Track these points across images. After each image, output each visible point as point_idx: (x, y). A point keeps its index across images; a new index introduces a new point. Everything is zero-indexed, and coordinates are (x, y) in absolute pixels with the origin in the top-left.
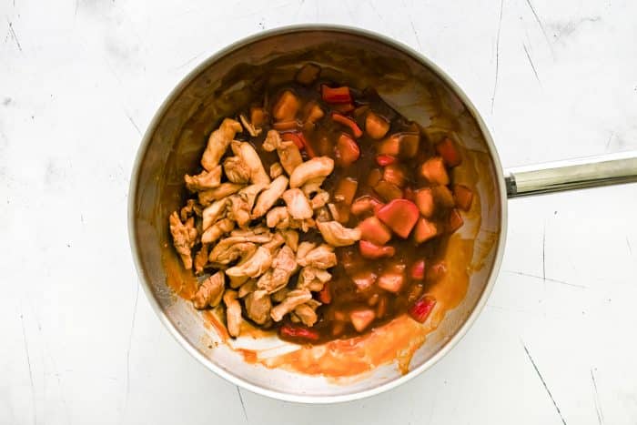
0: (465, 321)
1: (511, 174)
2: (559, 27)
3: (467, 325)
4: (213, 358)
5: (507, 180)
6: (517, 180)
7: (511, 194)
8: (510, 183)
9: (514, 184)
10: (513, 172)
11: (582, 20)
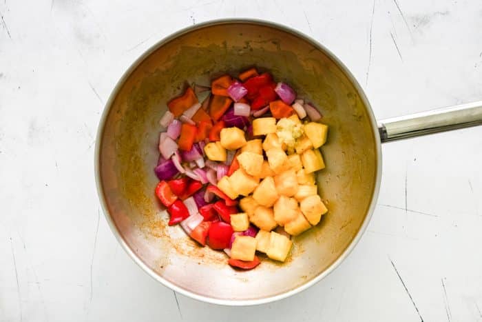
0: (354, 237)
1: (383, 125)
2: (417, 19)
3: (355, 240)
4: (165, 276)
5: (380, 130)
6: (387, 128)
7: (383, 140)
8: (383, 132)
9: (385, 131)
10: (384, 123)
11: (435, 14)
